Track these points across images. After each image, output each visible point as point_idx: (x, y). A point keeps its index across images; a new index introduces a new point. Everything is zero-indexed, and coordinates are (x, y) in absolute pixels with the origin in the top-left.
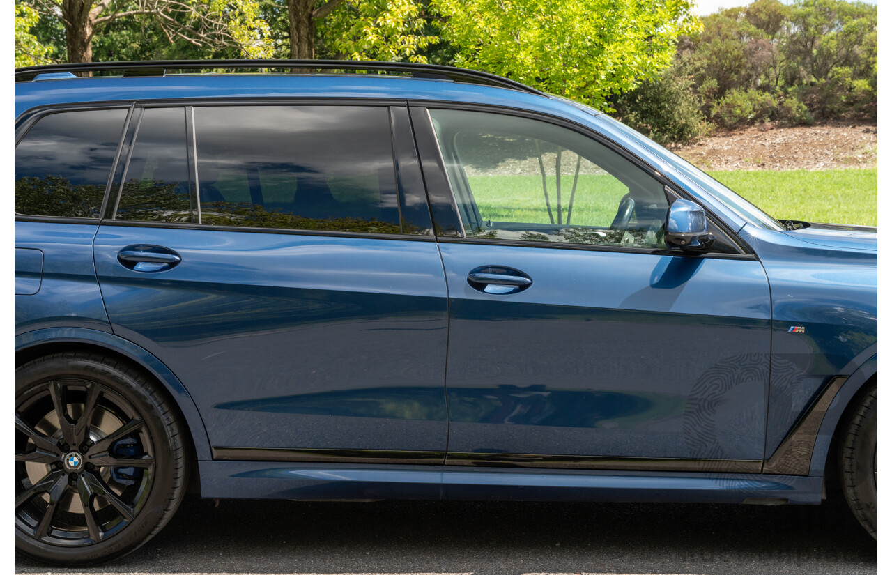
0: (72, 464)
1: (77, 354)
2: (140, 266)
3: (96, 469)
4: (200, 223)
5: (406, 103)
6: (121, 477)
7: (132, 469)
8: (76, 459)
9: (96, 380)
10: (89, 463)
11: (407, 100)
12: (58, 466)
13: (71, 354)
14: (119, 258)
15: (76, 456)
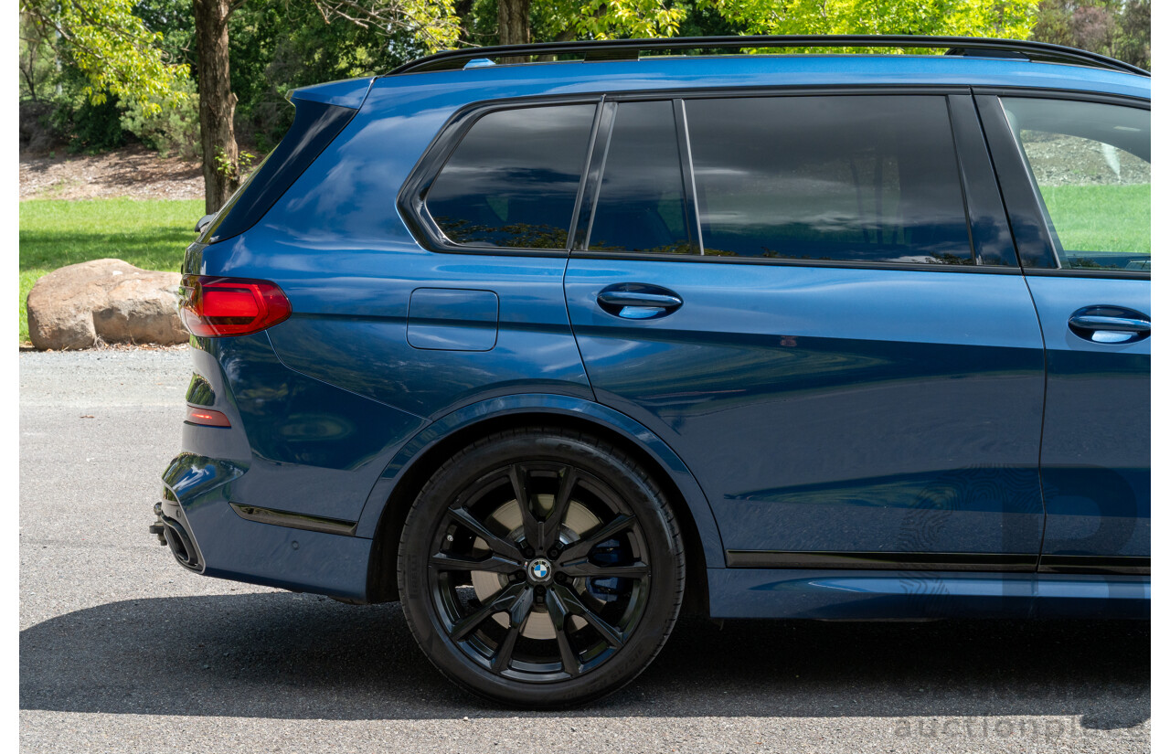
0: (538, 573)
1: (546, 429)
2: (627, 312)
3: (569, 580)
4: (703, 253)
5: (969, 90)
6: (599, 590)
7: (615, 580)
8: (543, 568)
9: (572, 463)
10: (560, 572)
11: (970, 86)
12: (519, 578)
13: (538, 429)
14: (599, 301)
15: (544, 563)
